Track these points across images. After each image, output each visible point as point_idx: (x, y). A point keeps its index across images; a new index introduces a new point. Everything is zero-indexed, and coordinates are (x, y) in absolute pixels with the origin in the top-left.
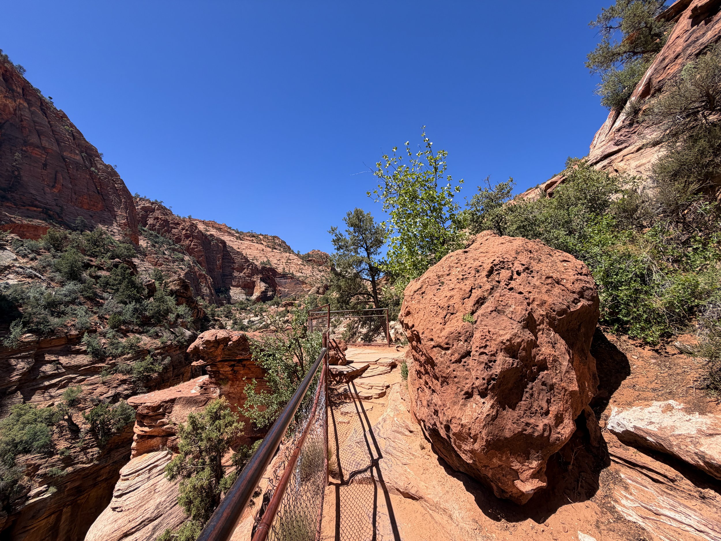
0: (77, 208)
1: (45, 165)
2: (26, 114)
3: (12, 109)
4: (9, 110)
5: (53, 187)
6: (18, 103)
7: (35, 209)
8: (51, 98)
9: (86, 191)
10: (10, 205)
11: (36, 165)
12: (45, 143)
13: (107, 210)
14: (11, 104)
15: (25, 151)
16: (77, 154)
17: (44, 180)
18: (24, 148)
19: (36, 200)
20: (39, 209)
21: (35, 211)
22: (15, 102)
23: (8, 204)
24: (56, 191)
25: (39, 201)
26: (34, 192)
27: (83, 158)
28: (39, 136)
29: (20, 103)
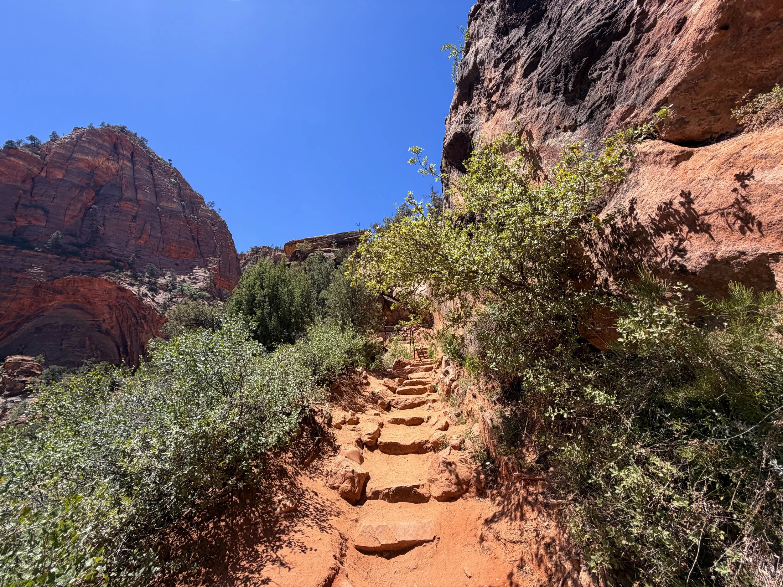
0: (162, 257)
1: (135, 217)
2: (128, 172)
3: (114, 171)
4: (112, 172)
5: (140, 238)
6: (120, 164)
7: (103, 261)
8: (170, 160)
9: (176, 237)
10: (77, 260)
11: (125, 218)
12: (140, 196)
13: (199, 256)
14: (113, 166)
15: (118, 207)
16: (174, 202)
17: (132, 233)
18: (117, 204)
19: (111, 252)
20: (106, 261)
21: (101, 263)
22: (118, 163)
23: (74, 260)
24: (142, 242)
25: (114, 254)
26: (112, 245)
27: (183, 206)
28: (136, 191)
29: (123, 164)
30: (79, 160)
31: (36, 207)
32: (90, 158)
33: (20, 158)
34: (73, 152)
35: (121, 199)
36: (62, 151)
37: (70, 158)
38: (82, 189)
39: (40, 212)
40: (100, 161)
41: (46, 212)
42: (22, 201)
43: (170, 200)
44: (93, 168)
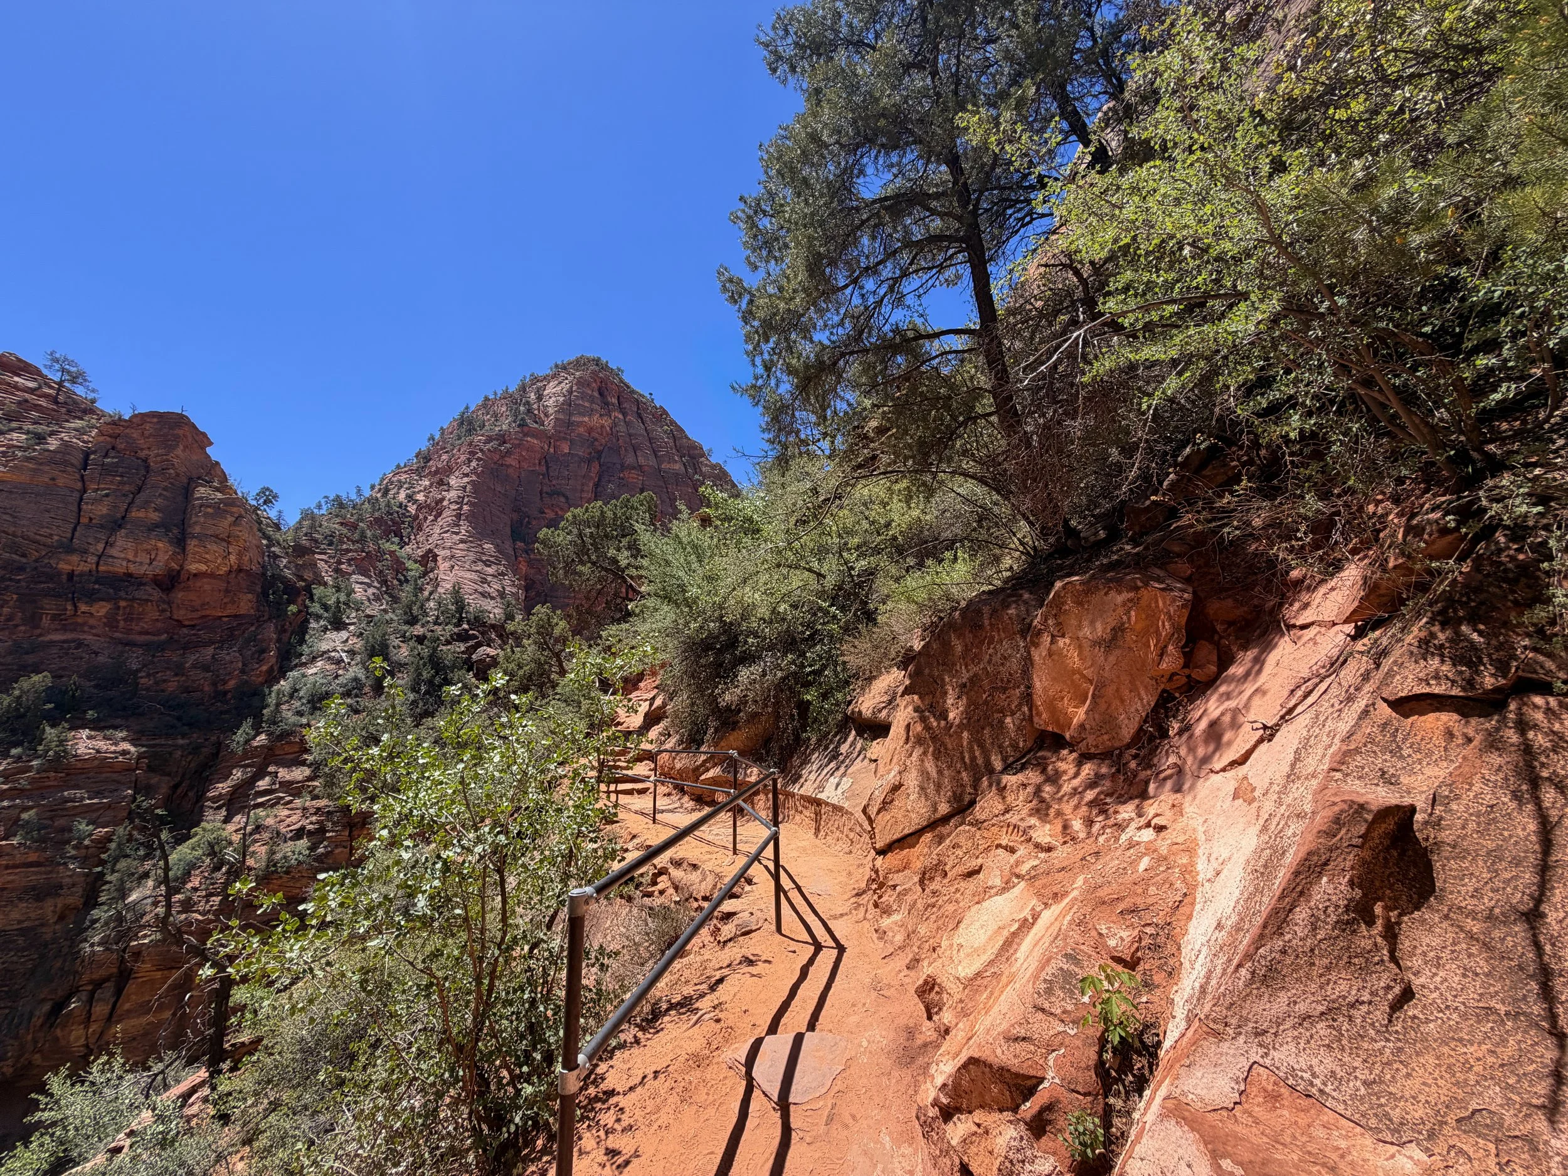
30: (580, 424)
31: (559, 494)
32: (586, 419)
33: (533, 436)
34: (570, 415)
35: (623, 467)
36: (561, 416)
37: (570, 424)
38: (589, 461)
39: (563, 499)
40: (595, 420)
41: (567, 498)
42: (545, 489)
43: (671, 460)
44: (590, 430)
